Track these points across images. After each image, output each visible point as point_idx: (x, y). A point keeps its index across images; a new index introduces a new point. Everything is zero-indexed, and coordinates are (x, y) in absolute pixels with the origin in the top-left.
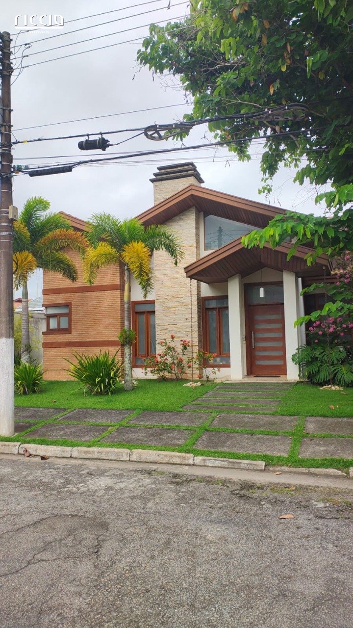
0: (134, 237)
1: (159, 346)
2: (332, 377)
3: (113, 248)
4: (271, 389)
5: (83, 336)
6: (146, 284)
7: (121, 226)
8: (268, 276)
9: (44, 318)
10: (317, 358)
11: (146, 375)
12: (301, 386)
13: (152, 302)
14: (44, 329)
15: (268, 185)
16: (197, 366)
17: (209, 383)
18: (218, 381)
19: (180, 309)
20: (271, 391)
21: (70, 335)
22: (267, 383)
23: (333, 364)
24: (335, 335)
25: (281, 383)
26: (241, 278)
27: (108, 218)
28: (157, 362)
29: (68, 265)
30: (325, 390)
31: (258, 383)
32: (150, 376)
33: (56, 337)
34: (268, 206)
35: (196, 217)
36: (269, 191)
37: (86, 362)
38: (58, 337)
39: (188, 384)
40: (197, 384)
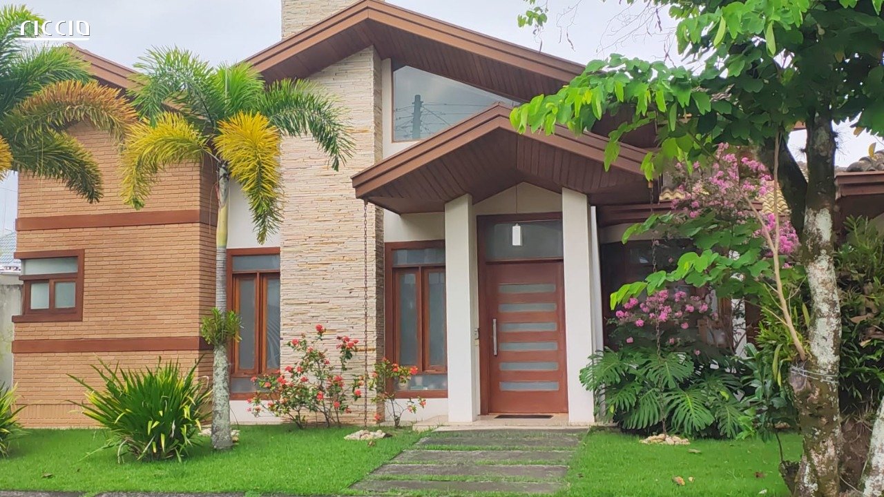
0: (240, 104)
1: (290, 349)
2: (665, 417)
3: (192, 126)
4: (540, 443)
5: (109, 327)
6: (265, 213)
7: (212, 79)
8: (530, 200)
9: (16, 286)
10: (633, 376)
11: (256, 415)
12: (599, 437)
13: (274, 253)
14: (17, 310)
15: (537, 9)
16: (373, 394)
17: (400, 432)
18: (420, 428)
19: (336, 267)
20: (541, 447)
21: (81, 323)
22: (529, 430)
23: (667, 389)
24: (669, 329)
25: (559, 431)
26: (474, 202)
27: (185, 58)
28: (284, 386)
29: (82, 164)
30: (652, 445)
31: (510, 430)
32: (268, 417)
33: (46, 329)
34: (539, 54)
35: (375, 68)
36: (541, 20)
37: (124, 386)
38: (51, 329)
39: (355, 434)
40: (374, 435)
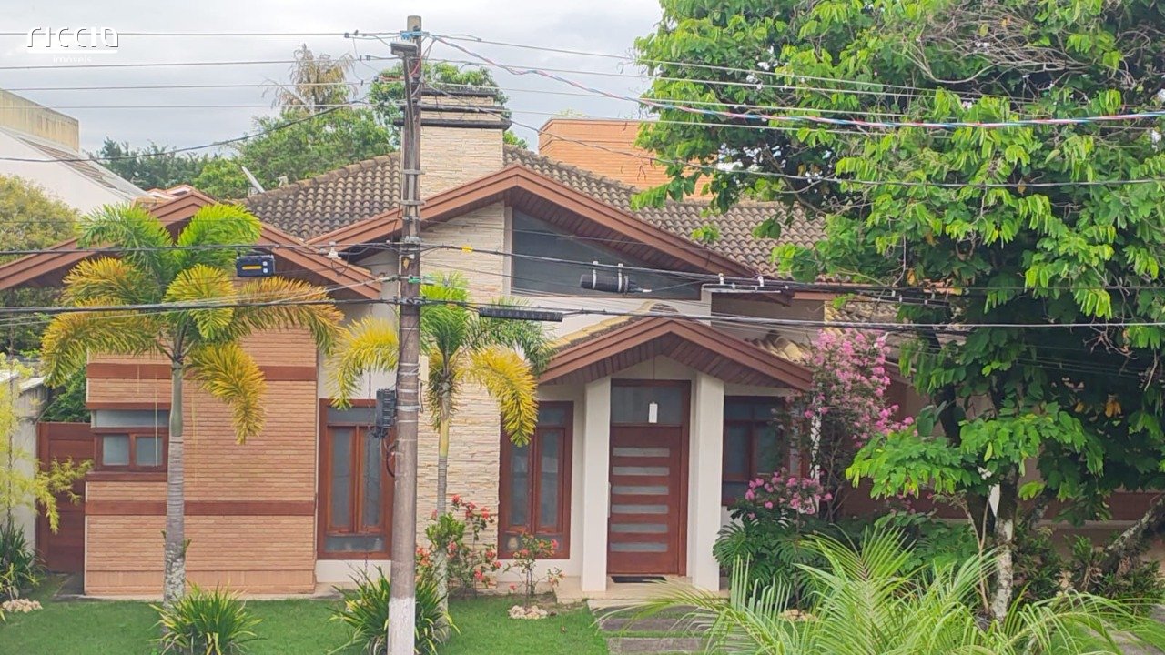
19: (457, 430)
21: (165, 484)
33: (127, 488)
38: (135, 489)
39: (518, 612)
40: (537, 612)
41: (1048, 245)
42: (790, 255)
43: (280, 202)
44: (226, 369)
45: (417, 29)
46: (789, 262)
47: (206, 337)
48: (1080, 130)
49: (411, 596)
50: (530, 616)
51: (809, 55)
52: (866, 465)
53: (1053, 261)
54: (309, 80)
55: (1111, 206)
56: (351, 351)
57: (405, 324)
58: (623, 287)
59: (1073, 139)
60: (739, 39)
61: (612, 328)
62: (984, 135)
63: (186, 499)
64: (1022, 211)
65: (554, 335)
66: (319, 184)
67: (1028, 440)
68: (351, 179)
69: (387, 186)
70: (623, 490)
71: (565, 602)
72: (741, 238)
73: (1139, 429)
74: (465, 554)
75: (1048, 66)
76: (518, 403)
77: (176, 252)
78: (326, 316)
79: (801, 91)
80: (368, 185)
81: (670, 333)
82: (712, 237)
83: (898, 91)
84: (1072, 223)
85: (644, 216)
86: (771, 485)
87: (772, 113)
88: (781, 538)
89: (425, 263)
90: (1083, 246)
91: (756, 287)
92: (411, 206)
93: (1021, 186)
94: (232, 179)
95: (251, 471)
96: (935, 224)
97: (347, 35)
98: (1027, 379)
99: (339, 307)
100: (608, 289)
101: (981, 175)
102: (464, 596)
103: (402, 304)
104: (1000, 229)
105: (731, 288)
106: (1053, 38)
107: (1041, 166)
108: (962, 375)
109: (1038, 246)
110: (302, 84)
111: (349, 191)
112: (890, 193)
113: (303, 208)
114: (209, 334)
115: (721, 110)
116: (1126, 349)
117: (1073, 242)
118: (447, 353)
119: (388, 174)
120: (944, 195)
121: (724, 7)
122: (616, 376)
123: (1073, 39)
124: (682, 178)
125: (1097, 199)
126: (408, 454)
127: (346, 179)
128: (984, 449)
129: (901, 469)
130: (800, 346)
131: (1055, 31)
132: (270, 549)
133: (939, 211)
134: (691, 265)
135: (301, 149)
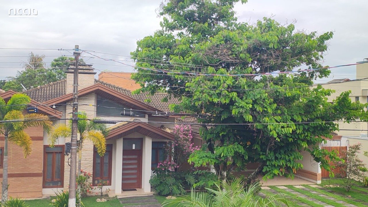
2: (170, 192)
5: (12, 170)
10: (162, 182)
19: (82, 152)
35: (95, 98)
39: (99, 200)
40: (104, 200)
41: (237, 104)
42: (174, 106)
43: (32, 93)
44: (21, 137)
45: (78, 48)
46: (173, 108)
47: (16, 129)
48: (243, 77)
49: (75, 198)
50: (102, 201)
51: (177, 58)
52: (193, 159)
53: (238, 108)
54: (33, 61)
55: (251, 95)
56: (54, 132)
57: (74, 125)
58: (132, 115)
59: (241, 79)
60: (159, 53)
61: (124, 125)
62: (221, 78)
63: (8, 173)
64: (231, 96)
65: (109, 127)
66: (42, 88)
67: (231, 151)
68: (51, 87)
69: (61, 89)
70: (126, 167)
71: (111, 197)
72: (154, 102)
73: (255, 148)
74: (84, 186)
75: (235, 61)
76: (101, 145)
77: (6, 107)
78: (48, 123)
79: (175, 66)
80: (56, 88)
81: (139, 126)
82: (149, 101)
83: (198, 66)
84: (242, 99)
85: (131, 96)
86: (164, 164)
87: (168, 71)
88: (166, 178)
89: (79, 109)
90: (245, 104)
91: (165, 114)
92: (75, 94)
93: (229, 90)
94: (13, 87)
95: (25, 165)
96: (210, 99)
97: (59, 50)
98: (230, 137)
99: (52, 121)
100: (127, 115)
101: (221, 87)
102: (85, 196)
103: (73, 120)
104: (226, 100)
105: (159, 115)
106: (236, 55)
107: (234, 85)
108: (215, 135)
109: (235, 104)
110: (31, 62)
111: (51, 90)
112: (199, 91)
113: (38, 94)
114: (17, 128)
115: (155, 70)
116: (255, 129)
117: (243, 104)
118: (81, 132)
119: (61, 85)
120: (212, 92)
121: (154, 45)
122: (124, 137)
123: (241, 55)
124: (144, 87)
125: (247, 93)
126: (74, 160)
127: (49, 87)
128: (221, 154)
129: (201, 160)
130: (169, 129)
131: (237, 53)
132: (30, 186)
133: (211, 96)
134: (143, 109)
135: (32, 79)
